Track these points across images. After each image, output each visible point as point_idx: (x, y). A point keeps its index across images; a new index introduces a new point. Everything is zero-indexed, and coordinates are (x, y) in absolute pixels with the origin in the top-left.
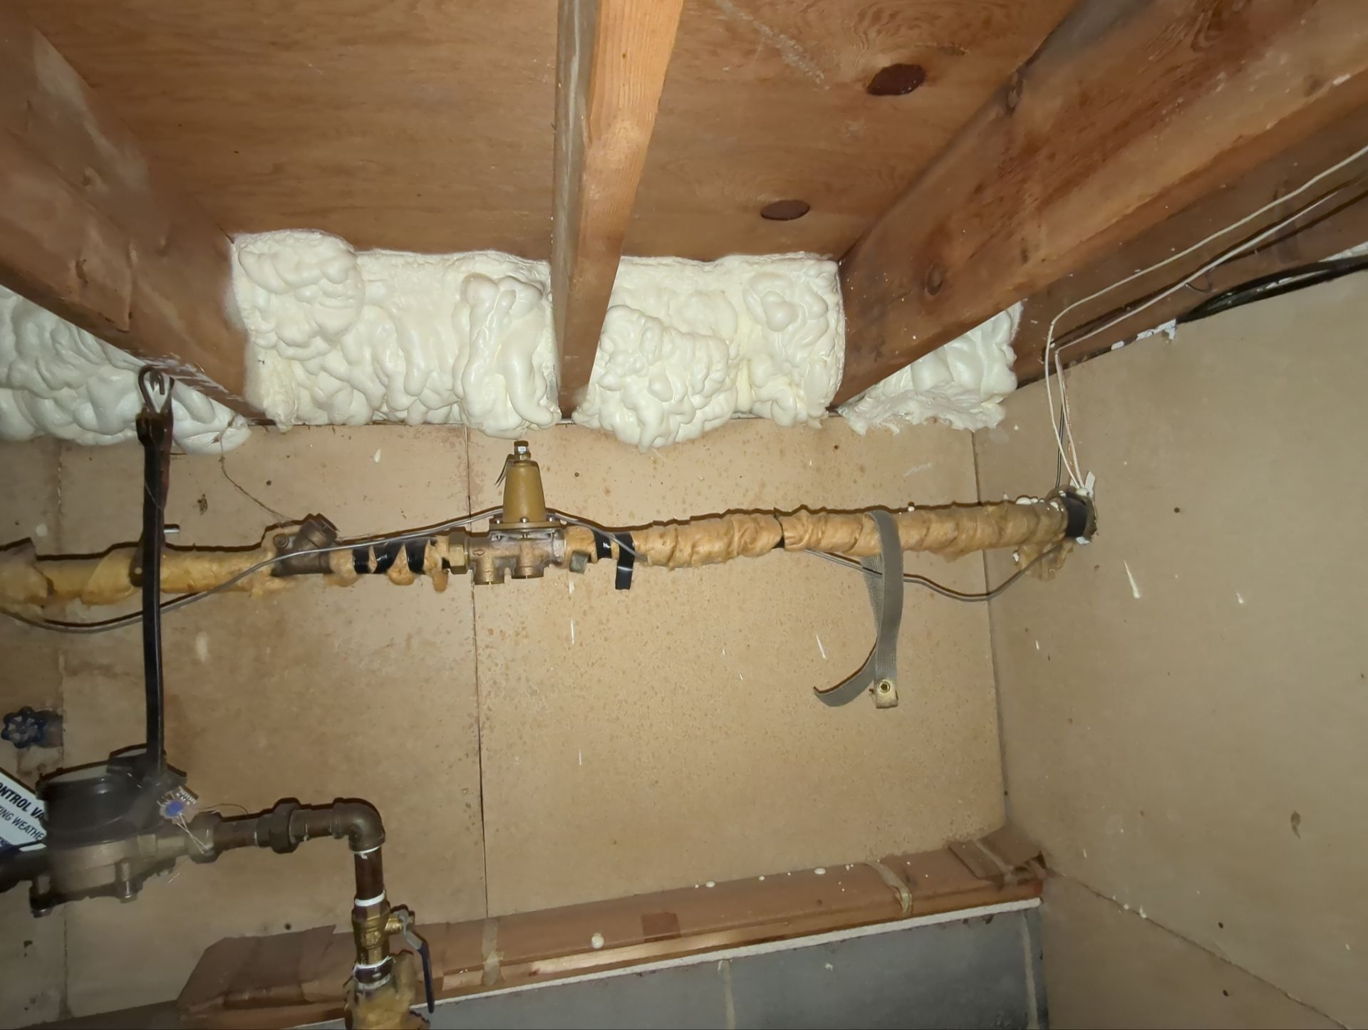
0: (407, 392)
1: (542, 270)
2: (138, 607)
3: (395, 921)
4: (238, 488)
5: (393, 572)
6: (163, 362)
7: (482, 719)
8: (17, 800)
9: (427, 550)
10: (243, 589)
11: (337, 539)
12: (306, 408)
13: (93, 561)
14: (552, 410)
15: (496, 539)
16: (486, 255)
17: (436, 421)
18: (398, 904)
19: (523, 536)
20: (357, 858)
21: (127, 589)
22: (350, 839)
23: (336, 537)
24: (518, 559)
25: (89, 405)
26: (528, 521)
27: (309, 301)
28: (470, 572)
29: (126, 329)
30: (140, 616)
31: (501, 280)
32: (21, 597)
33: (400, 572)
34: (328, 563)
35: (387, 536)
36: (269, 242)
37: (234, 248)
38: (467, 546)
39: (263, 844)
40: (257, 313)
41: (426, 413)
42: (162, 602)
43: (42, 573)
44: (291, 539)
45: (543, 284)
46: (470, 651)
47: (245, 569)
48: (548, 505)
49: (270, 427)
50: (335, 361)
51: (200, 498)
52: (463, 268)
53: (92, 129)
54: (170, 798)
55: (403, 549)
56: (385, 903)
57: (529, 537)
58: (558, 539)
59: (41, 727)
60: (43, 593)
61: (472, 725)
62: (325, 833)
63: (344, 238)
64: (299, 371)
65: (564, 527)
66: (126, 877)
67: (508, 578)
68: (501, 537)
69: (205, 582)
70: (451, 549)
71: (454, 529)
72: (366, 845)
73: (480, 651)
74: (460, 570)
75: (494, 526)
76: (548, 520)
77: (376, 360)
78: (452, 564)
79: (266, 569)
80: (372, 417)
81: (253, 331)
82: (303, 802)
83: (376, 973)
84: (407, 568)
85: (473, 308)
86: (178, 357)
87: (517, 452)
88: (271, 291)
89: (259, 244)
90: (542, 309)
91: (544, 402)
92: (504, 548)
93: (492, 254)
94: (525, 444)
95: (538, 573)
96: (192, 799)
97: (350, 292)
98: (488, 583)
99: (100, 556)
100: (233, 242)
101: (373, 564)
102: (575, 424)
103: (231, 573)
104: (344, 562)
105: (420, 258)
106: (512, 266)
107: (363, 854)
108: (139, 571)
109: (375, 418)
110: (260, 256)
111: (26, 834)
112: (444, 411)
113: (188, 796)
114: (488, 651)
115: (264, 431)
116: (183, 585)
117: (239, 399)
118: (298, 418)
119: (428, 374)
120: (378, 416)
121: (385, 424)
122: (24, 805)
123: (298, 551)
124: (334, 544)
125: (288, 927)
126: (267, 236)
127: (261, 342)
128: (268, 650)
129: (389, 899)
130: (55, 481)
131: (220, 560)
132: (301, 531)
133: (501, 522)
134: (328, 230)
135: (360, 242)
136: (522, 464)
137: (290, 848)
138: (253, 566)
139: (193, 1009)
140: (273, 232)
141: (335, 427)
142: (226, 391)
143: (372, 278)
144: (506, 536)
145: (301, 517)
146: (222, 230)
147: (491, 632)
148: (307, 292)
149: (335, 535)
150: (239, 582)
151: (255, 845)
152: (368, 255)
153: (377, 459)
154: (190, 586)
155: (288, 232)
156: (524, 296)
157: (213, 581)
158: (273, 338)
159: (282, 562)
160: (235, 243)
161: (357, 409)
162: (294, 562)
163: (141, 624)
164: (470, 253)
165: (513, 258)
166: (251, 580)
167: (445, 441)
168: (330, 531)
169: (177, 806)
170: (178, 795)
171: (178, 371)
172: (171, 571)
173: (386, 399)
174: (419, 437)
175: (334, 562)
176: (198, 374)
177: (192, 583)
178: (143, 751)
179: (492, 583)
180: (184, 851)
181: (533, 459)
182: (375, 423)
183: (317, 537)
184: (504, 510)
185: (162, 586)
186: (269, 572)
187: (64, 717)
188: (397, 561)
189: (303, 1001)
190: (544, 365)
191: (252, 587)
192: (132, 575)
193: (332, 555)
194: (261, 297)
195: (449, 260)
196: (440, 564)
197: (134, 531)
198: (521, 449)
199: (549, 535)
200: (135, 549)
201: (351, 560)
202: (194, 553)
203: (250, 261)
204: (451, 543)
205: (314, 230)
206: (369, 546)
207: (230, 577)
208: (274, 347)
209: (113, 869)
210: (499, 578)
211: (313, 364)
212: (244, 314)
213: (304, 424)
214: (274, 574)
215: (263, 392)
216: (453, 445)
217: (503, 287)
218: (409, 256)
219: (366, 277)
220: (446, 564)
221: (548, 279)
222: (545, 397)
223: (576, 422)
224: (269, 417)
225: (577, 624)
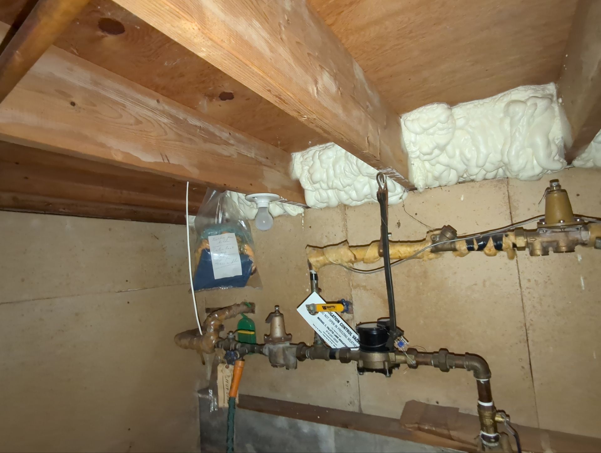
0: (477, 166)
1: (551, 88)
2: (383, 264)
3: (500, 417)
4: (411, 217)
5: (486, 250)
6: (386, 170)
7: (528, 325)
8: (348, 331)
9: (504, 239)
10: (419, 258)
11: (458, 236)
12: (430, 181)
13: (366, 247)
14: (561, 161)
15: (543, 232)
16: (517, 90)
17: (490, 178)
18: (501, 409)
19: (562, 230)
20: (479, 382)
21: (378, 258)
22: (474, 372)
23: (457, 235)
24: (558, 242)
25: (354, 192)
26: (564, 221)
27: (433, 134)
28: (527, 249)
29: (379, 159)
30: (384, 268)
31: (528, 99)
32: (347, 260)
33: (490, 250)
34: (455, 246)
35: (482, 233)
36: (416, 114)
37: (402, 121)
38: (526, 237)
39: (435, 366)
40: (412, 144)
41: (485, 175)
42: (391, 263)
43: (352, 253)
44: (438, 236)
45: (552, 95)
46: (518, 290)
47: (420, 250)
48: (575, 212)
49: (415, 191)
50: (443, 158)
51: (398, 222)
52: (505, 100)
53: (367, 87)
54: (399, 340)
55: (491, 239)
56: (493, 407)
57: (565, 230)
58: (583, 230)
59: (347, 306)
60: (353, 259)
61: (521, 327)
62: (462, 367)
63: (447, 103)
64: (427, 165)
65: (587, 224)
66: (387, 368)
67: (551, 252)
68: (546, 231)
69: (405, 255)
70: (517, 238)
71: (517, 229)
72: (482, 377)
73: (523, 290)
74: (523, 249)
75: (540, 226)
76: (576, 221)
77: (462, 154)
78: (518, 246)
79: (429, 249)
80: (458, 180)
81: (409, 152)
82: (450, 351)
83: (492, 439)
84: (494, 248)
85: (512, 118)
86: (391, 167)
87: (551, 186)
88: (416, 134)
89: (412, 116)
90: (553, 109)
91: (557, 158)
92: (547, 236)
93: (520, 88)
94: (557, 181)
95: (571, 250)
96: (406, 342)
97: (450, 126)
98: (539, 255)
99: (368, 245)
100: (401, 118)
101: (476, 247)
102: (574, 167)
103: (415, 251)
104: (462, 246)
105: (481, 101)
106: (533, 91)
107: (482, 381)
108: (381, 251)
109: (460, 181)
110: (413, 120)
111: (351, 344)
112: (494, 173)
113: (405, 340)
114: (528, 290)
115: (413, 193)
116: (397, 256)
117: (407, 181)
118: (426, 186)
119: (487, 156)
120: (461, 180)
121: (465, 183)
122: (350, 334)
123: (441, 242)
124: (456, 238)
125: (437, 403)
126: (415, 111)
127: (413, 156)
128: (421, 284)
129: (496, 406)
130: (345, 220)
131: (410, 246)
132: (441, 233)
133: (546, 223)
134: (439, 101)
135: (452, 103)
136: (556, 192)
137: (447, 370)
138: (423, 248)
139: (407, 425)
140: (417, 109)
141: (442, 187)
142: (403, 178)
143: (459, 117)
144: (549, 231)
145: (441, 227)
146: (398, 114)
147: (529, 280)
148: (431, 131)
149: (456, 234)
150: (418, 255)
151: (432, 365)
152: (456, 107)
153: (462, 199)
154: (400, 257)
155: (423, 107)
156: (542, 104)
157: (408, 255)
158: (418, 153)
159: (435, 246)
160: (402, 118)
161: (453, 177)
162: (439, 246)
163: (384, 271)
164: (508, 91)
165: (533, 87)
166: (423, 254)
167: (496, 186)
168: (454, 232)
169: (401, 344)
170: (401, 339)
171: (390, 173)
172: (393, 251)
173: (466, 171)
174: (482, 187)
175: (458, 246)
176: (396, 173)
177: (400, 255)
178: (389, 320)
179: (542, 255)
180: (405, 362)
181: (562, 188)
182: (460, 183)
183: (449, 235)
184: (546, 217)
185: (391, 257)
186: (430, 251)
187: (353, 303)
188: (488, 245)
189: (450, 438)
190: (556, 138)
191: (423, 257)
192: (379, 253)
193: (456, 243)
194: (412, 137)
195: (496, 98)
196: (511, 246)
197: (378, 237)
198: (554, 184)
199: (578, 229)
200: (379, 242)
201: (465, 245)
202: (399, 243)
203: (409, 124)
204: (517, 235)
205: (434, 103)
206: (473, 238)
207: (414, 253)
208: (418, 157)
209: (382, 363)
210: (545, 252)
211: (433, 162)
212: (407, 146)
213: (429, 188)
214: (432, 251)
215: (414, 176)
216: (500, 188)
217: (529, 103)
218: (476, 102)
219: (456, 117)
220: (514, 245)
221: (554, 92)
222: (557, 155)
223: (575, 166)
224: (416, 186)
225: (585, 279)
